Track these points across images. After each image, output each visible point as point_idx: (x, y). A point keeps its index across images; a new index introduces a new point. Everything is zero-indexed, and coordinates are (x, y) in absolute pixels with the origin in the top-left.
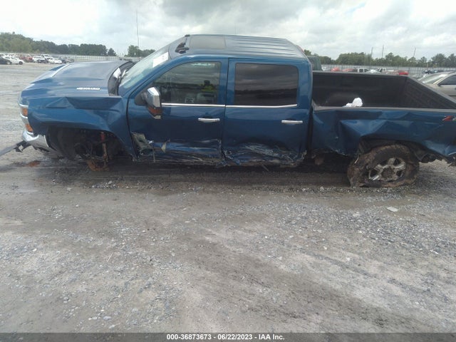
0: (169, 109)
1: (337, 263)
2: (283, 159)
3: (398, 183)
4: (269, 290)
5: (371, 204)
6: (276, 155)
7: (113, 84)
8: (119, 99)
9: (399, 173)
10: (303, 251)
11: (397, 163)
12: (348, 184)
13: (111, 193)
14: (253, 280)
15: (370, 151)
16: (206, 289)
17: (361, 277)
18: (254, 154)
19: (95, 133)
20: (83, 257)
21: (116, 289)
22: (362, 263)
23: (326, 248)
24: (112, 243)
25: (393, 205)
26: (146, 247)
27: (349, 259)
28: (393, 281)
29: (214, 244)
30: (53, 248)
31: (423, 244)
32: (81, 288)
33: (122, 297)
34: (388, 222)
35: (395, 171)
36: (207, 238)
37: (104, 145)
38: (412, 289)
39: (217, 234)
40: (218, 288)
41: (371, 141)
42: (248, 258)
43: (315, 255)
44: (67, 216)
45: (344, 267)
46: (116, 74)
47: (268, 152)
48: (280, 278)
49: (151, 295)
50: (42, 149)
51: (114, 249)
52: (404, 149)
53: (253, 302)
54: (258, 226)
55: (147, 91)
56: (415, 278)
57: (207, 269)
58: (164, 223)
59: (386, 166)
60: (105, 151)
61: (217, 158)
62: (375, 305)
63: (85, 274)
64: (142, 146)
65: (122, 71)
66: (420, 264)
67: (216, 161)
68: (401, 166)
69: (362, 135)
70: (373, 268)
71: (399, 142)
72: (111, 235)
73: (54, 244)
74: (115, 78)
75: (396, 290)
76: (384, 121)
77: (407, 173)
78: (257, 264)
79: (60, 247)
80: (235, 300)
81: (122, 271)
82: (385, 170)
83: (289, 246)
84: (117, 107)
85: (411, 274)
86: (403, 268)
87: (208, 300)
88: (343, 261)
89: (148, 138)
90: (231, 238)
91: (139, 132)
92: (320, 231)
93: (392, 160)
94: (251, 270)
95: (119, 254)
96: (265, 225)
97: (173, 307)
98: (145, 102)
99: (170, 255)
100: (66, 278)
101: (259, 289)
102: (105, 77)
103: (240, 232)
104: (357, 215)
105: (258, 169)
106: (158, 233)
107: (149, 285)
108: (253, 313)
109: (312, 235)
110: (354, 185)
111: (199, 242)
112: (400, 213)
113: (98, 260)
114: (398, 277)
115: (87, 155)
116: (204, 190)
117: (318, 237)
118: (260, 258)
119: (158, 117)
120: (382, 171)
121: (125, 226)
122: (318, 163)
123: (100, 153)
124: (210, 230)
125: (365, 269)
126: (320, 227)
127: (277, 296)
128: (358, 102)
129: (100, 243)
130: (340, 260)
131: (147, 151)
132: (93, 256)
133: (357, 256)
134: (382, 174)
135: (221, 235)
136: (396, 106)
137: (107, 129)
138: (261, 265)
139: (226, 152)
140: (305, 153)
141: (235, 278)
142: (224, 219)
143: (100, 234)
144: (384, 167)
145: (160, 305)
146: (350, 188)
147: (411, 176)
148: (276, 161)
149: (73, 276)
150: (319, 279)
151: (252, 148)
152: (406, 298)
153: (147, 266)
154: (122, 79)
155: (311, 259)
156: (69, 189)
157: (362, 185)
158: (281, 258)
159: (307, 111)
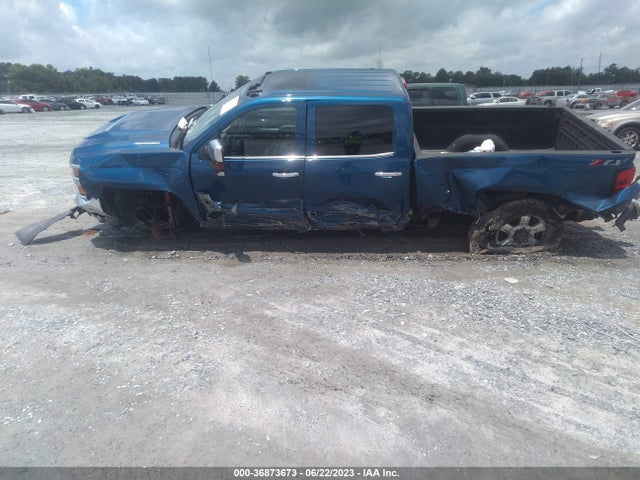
0: (241, 164)
1: (409, 338)
2: (382, 221)
3: (535, 248)
4: (318, 364)
5: (486, 275)
6: (371, 216)
7: (177, 134)
8: (181, 154)
9: (538, 236)
10: (374, 326)
11: (533, 222)
12: (467, 250)
13: (172, 264)
14: (303, 354)
15: (494, 208)
16: (247, 362)
17: (432, 354)
18: (343, 215)
19: (158, 195)
20: (124, 330)
21: (152, 361)
22: (440, 339)
23: (402, 323)
24: (161, 315)
25: (514, 275)
26: (194, 321)
27: (425, 335)
28: (469, 358)
29: (273, 318)
30: (95, 321)
31: (529, 321)
32: (116, 359)
33: (157, 368)
34: (496, 294)
35: (532, 233)
36: (269, 313)
37: (169, 208)
38: (487, 367)
39: (280, 308)
40: (262, 361)
41: (494, 197)
42: (306, 333)
43: (386, 330)
44: (117, 289)
45: (415, 342)
46: (182, 123)
47: (361, 212)
48: (333, 352)
49: (187, 366)
50: (96, 214)
51: (160, 323)
52: (539, 204)
53: (295, 376)
54: (332, 300)
55: (208, 144)
56: (498, 357)
57: (256, 343)
58: (222, 297)
59: (519, 227)
60: (171, 214)
61: (300, 220)
62: (433, 381)
63: (122, 346)
64: (210, 209)
65: (188, 121)
66: (513, 341)
68: (540, 227)
69: (480, 187)
70: (451, 344)
71: (531, 195)
72: (159, 308)
73: (97, 317)
74: (180, 129)
75: (468, 368)
76: (508, 169)
77: (548, 235)
78: (314, 339)
79: (103, 320)
80: (276, 373)
81: (162, 344)
82: (517, 232)
83: (360, 321)
84: (178, 164)
85: (497, 352)
86: (488, 345)
87: (246, 372)
88: (418, 336)
89: (215, 199)
90: (295, 311)
91: (205, 191)
92: (404, 305)
93: (526, 218)
94: (307, 343)
95: (163, 327)
96: (341, 299)
97: (208, 379)
98: (208, 156)
99: (219, 328)
100: (103, 350)
101: (306, 363)
102: (169, 128)
103: (307, 306)
104: (459, 286)
106: (212, 306)
107: (189, 357)
108: (290, 385)
109: (392, 309)
110: (474, 251)
111: (256, 316)
112: (520, 285)
113: (141, 332)
114: (476, 356)
115: (150, 221)
117: (399, 311)
118: (320, 332)
119: (222, 174)
120: (513, 233)
121: (177, 299)
122: (433, 224)
123: (164, 216)
124: (273, 304)
125: (441, 345)
126: (407, 301)
127: (320, 370)
128: (488, 145)
129: (146, 316)
130: (415, 335)
131: (215, 215)
132: (135, 330)
133: (437, 332)
134: (515, 237)
135: (285, 310)
137: (169, 191)
138: (319, 340)
139: (309, 213)
140: (411, 213)
141: (284, 352)
142: (294, 291)
143: (148, 308)
144: (516, 228)
145: (194, 376)
146: (468, 255)
147: (552, 240)
148: (375, 223)
149: (110, 348)
150: (381, 355)
151: (342, 208)
152: (476, 376)
153: (191, 339)
154: (188, 129)
155: (379, 333)
156: (125, 260)
157: (484, 251)
158: (343, 333)
159: (407, 161)
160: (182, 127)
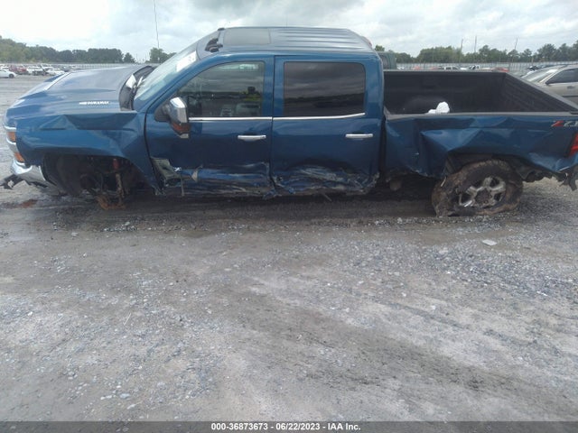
0: (200, 125)
1: (419, 313)
2: (350, 185)
3: (497, 209)
4: (333, 350)
5: (462, 238)
6: (340, 179)
7: (126, 95)
8: (134, 115)
9: (498, 196)
10: (376, 299)
11: (494, 184)
12: (433, 213)
13: (128, 239)
14: (312, 339)
15: (460, 170)
16: (251, 353)
17: (450, 330)
18: (311, 180)
19: (105, 160)
20: (92, 320)
21: (137, 359)
22: (451, 312)
23: (405, 295)
24: (130, 300)
25: (490, 237)
26: (173, 304)
27: (434, 307)
28: (490, 332)
29: (263, 296)
30: (53, 310)
31: (528, 285)
32: (91, 359)
33: (144, 369)
34: (483, 259)
35: (493, 194)
36: (254, 289)
37: (118, 175)
38: (514, 342)
39: (266, 283)
40: (268, 351)
41: (461, 157)
42: (306, 312)
43: (390, 304)
44: (72, 269)
45: (429, 317)
46: (131, 83)
47: (329, 176)
48: (347, 335)
49: (181, 364)
50: (37, 184)
51: (133, 308)
52: (503, 165)
53: (312, 368)
54: (319, 271)
55: (169, 103)
56: (518, 328)
57: (254, 329)
58: (198, 273)
59: (481, 189)
60: (119, 183)
61: (265, 186)
62: (467, 364)
63: (95, 342)
64: (167, 175)
65: (137, 79)
66: (524, 309)
67: (264, 190)
68: (500, 188)
69: (450, 149)
70: (464, 316)
71: (496, 156)
72: (128, 290)
73: (56, 304)
74: (129, 89)
75: (494, 343)
76: (477, 130)
77: (508, 196)
78: (318, 319)
79: (63, 308)
80: (289, 366)
81: (143, 336)
82: (479, 193)
83: (358, 294)
84: (131, 125)
85: (514, 323)
86: (503, 315)
87: (255, 367)
88: (427, 310)
89: (174, 164)
90: (284, 287)
91: (162, 156)
92: (397, 274)
93: (489, 180)
94: (310, 326)
95: (139, 314)
96: (327, 269)
97: (211, 380)
98: (168, 117)
99: (205, 312)
100: (72, 348)
101: (321, 350)
102: (116, 87)
103: (296, 280)
104: (444, 251)
105: (318, 199)
106: (189, 285)
107: (179, 351)
108: (312, 380)
109: (387, 279)
110: (441, 213)
111: (243, 295)
112: (498, 247)
113: (113, 322)
114: (495, 327)
115: (97, 190)
116: (248, 228)
117: (395, 281)
118: (320, 310)
119: (186, 136)
120: (475, 194)
121: (147, 278)
122: (395, 187)
123: (112, 184)
124: (256, 279)
125: (455, 319)
126: (397, 269)
127: (343, 358)
128: (443, 108)
129: (115, 301)
130: (422, 309)
131: (173, 181)
132: (106, 319)
133: (444, 303)
134: (476, 198)
135: (271, 284)
136: (493, 111)
137: (121, 154)
138: (323, 320)
139: (275, 178)
140: (378, 176)
141: (289, 338)
142: (275, 264)
143: (114, 290)
144: (478, 190)
145: (193, 376)
146: (436, 218)
147: (512, 200)
148: (341, 188)
149: (80, 345)
150: (397, 334)
151: (309, 172)
152: (507, 353)
153: (176, 328)
154: (137, 88)
155: (384, 308)
156: (74, 234)
157: (450, 213)
158: (347, 310)
159: (377, 122)
160: (131, 87)
